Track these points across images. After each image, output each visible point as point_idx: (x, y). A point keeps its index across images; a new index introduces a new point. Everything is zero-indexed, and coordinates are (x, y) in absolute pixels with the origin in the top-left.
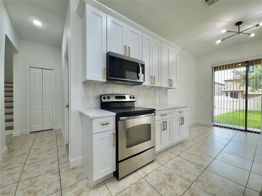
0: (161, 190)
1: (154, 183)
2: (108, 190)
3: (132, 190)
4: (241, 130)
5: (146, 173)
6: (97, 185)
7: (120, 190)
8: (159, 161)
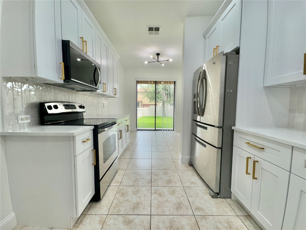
0: (139, 184)
1: (131, 183)
2: (96, 215)
3: (119, 198)
4: (153, 130)
5: (118, 181)
6: (76, 223)
7: (109, 206)
8: (121, 168)
